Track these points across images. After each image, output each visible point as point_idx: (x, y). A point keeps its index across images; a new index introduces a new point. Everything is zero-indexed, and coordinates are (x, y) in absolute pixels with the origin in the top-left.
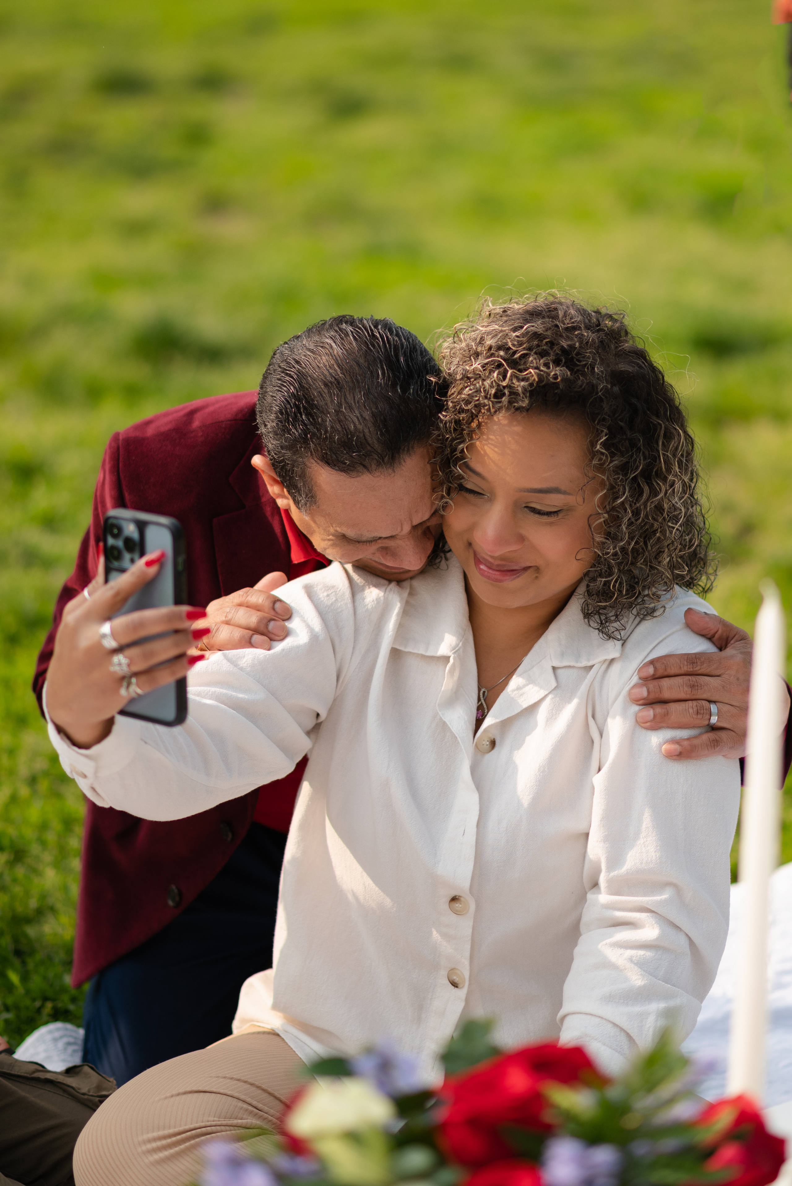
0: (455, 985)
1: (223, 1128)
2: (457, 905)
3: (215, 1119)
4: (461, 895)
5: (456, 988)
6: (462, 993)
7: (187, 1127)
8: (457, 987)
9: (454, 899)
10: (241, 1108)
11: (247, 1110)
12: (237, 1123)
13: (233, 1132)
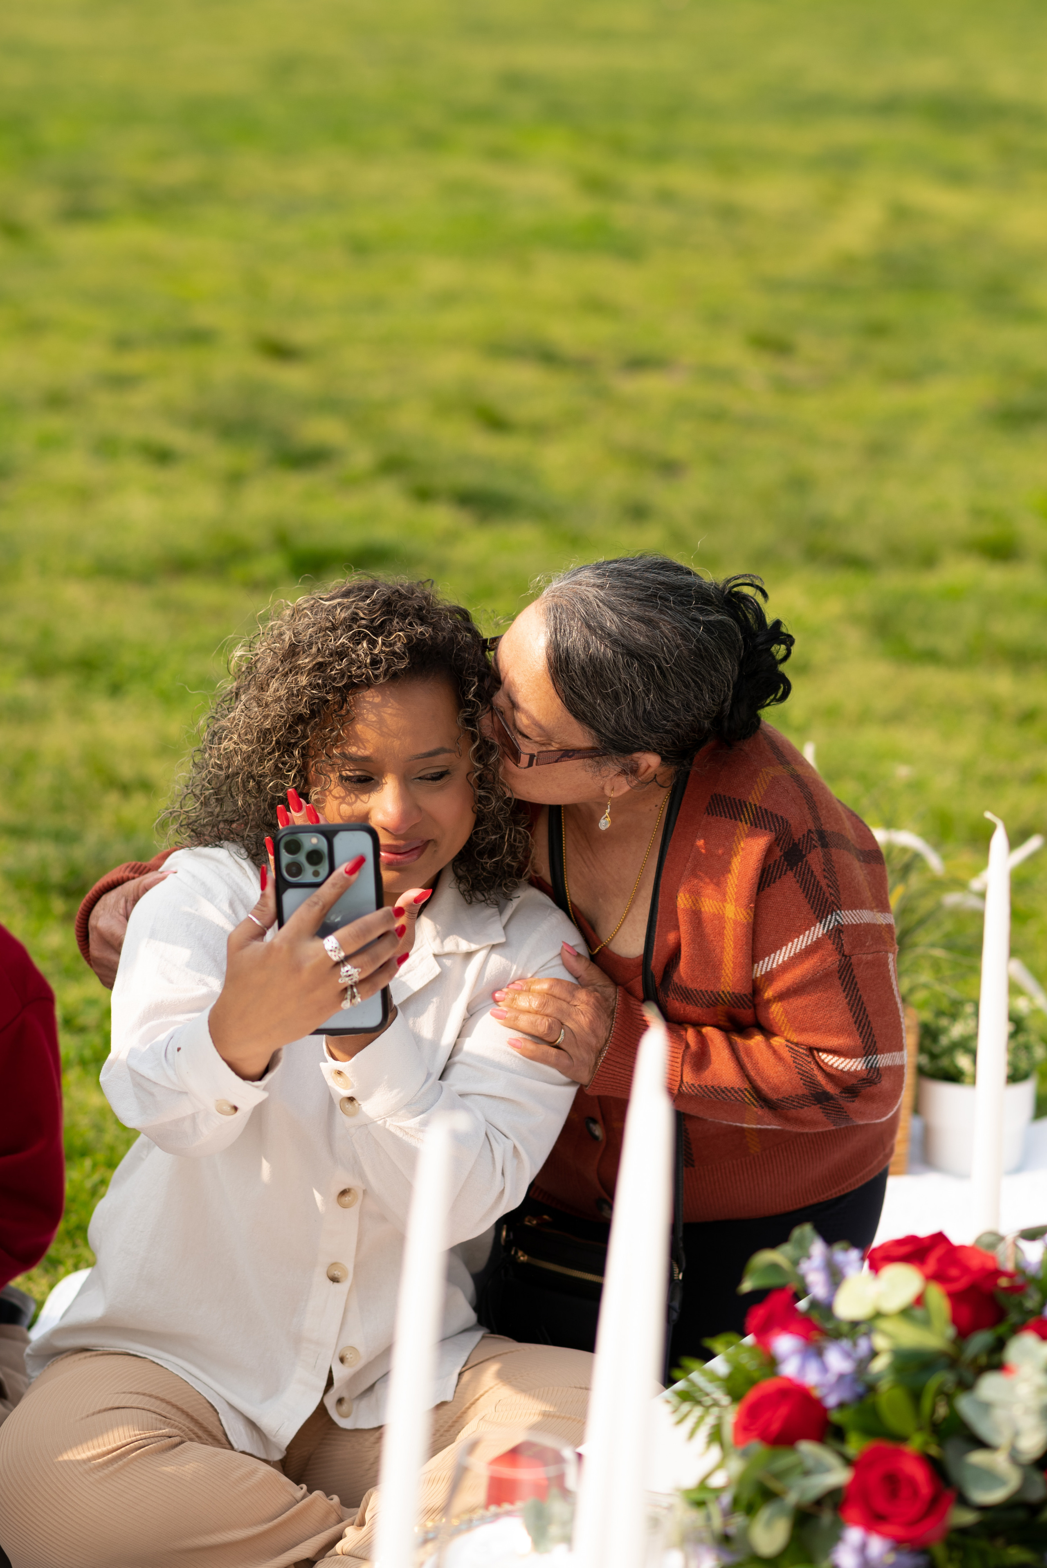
0: (334, 1280)
1: (153, 1440)
2: (346, 1199)
3: (141, 1432)
4: (350, 1187)
5: (335, 1283)
6: (343, 1287)
7: (119, 1444)
8: (338, 1282)
9: (344, 1193)
10: (156, 1419)
11: (161, 1420)
12: (163, 1433)
13: (162, 1442)
